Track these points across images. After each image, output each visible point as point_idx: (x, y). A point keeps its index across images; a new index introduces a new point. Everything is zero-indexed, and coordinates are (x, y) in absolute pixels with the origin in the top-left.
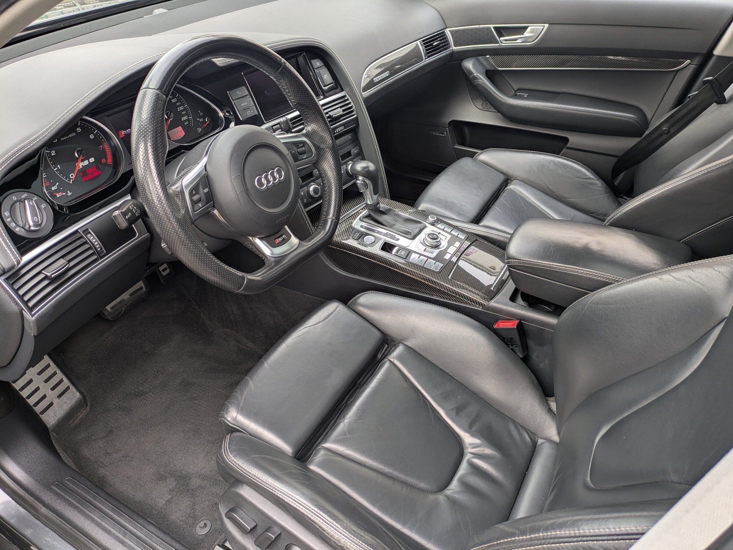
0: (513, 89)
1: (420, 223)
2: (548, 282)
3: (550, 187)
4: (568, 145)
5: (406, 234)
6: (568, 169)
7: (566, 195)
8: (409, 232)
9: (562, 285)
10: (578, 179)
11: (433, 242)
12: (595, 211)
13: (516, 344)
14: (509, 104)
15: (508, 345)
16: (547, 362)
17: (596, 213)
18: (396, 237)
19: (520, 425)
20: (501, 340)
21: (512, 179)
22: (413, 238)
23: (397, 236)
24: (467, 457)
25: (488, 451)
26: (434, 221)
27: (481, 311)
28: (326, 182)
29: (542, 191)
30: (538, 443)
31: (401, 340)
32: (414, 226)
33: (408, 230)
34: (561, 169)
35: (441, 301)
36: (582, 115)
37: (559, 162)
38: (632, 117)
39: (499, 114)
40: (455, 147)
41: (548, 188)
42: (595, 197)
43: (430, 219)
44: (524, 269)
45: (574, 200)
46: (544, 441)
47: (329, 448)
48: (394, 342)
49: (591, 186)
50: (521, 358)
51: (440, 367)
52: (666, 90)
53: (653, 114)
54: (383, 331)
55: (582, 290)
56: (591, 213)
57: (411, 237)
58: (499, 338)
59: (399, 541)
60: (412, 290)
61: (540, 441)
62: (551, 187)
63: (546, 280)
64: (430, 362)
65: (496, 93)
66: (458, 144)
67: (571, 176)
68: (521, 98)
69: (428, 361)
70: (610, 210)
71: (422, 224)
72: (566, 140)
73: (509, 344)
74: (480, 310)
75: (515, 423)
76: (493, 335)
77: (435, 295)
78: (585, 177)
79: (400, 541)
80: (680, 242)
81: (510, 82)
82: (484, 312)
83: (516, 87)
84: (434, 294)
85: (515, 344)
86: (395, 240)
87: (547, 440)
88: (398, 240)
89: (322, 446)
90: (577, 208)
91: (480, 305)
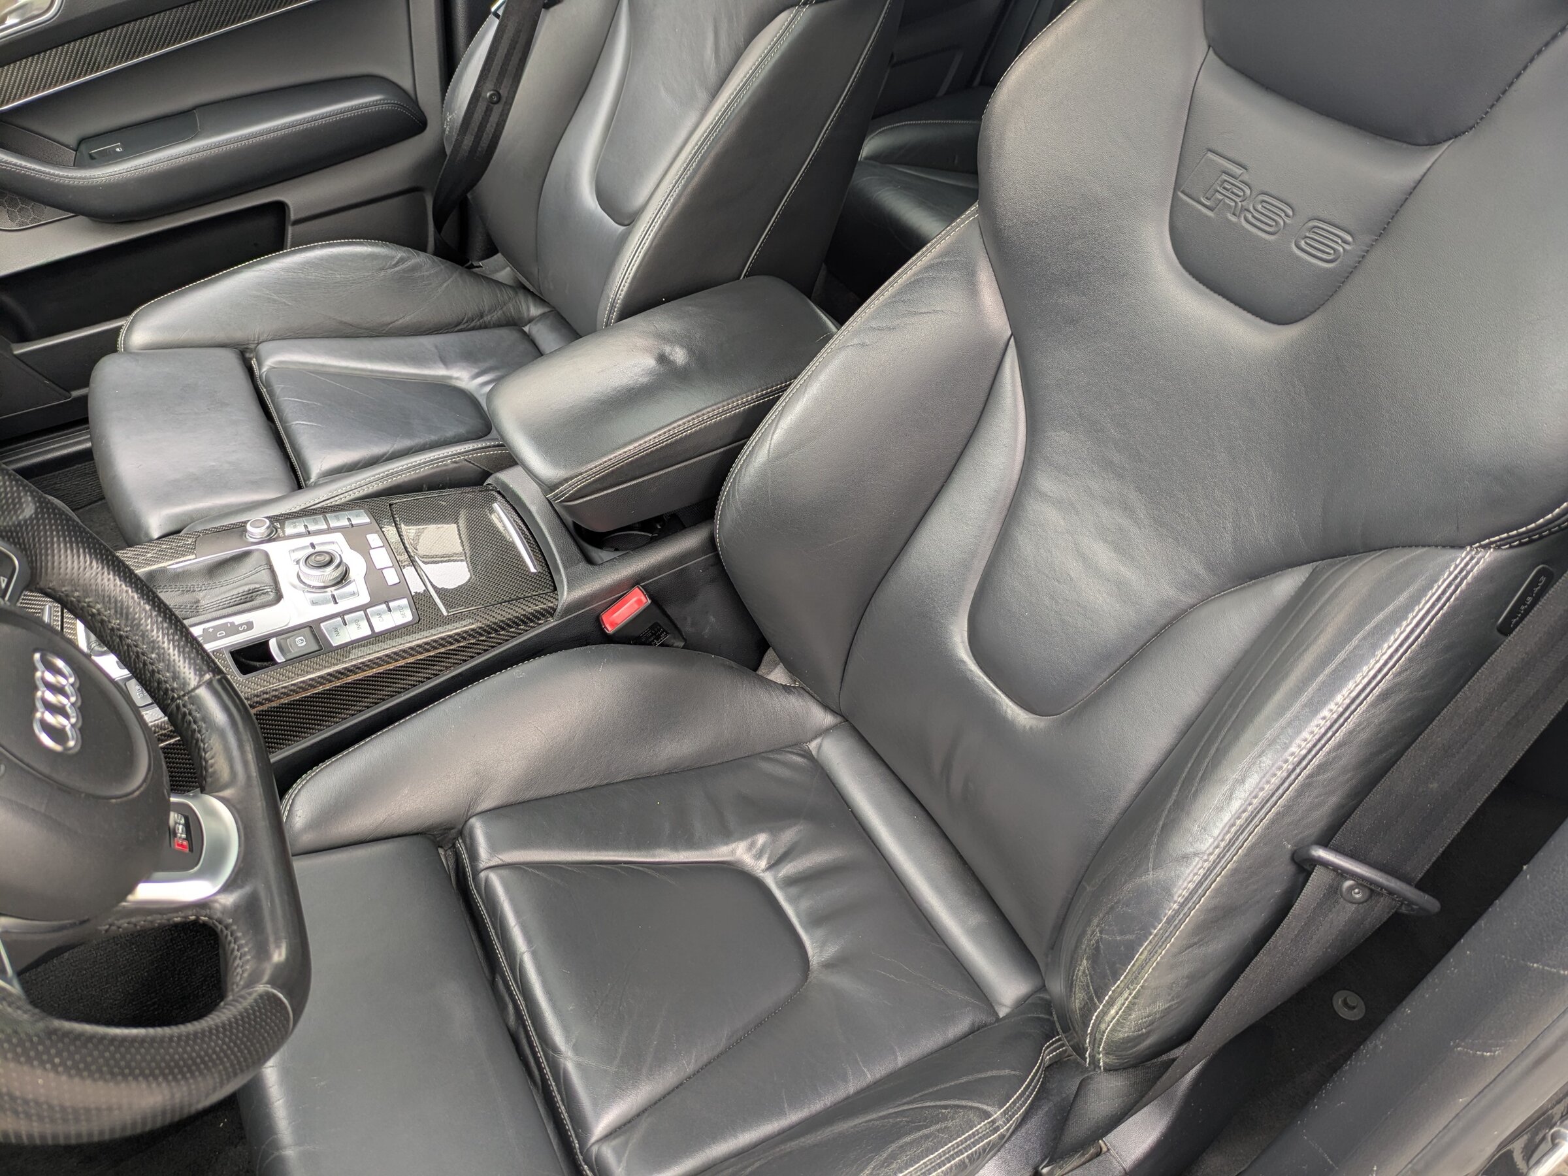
0: (67, 146)
1: (246, 554)
2: (652, 479)
3: (343, 319)
4: (293, 216)
5: (249, 600)
6: (349, 264)
7: (387, 319)
8: (255, 591)
9: (678, 469)
10: (383, 273)
11: (330, 573)
12: (461, 318)
13: (664, 631)
14: (100, 186)
15: (650, 644)
16: (712, 619)
17: (465, 321)
18: (236, 624)
19: (769, 752)
20: (635, 644)
21: (252, 346)
22: (279, 597)
23: (238, 620)
24: (769, 880)
25: (789, 836)
26: (269, 531)
27: (557, 625)
28: (99, 606)
29: (334, 335)
30: (814, 753)
31: (468, 811)
32: (244, 571)
33: (246, 588)
34: (335, 271)
35: (466, 670)
36: (283, 138)
37: (322, 259)
38: (380, 100)
39: (81, 217)
40: (16, 352)
41: (341, 322)
42: (439, 290)
43: (256, 531)
44: (599, 486)
45: (407, 319)
46: (818, 741)
47: (608, 1129)
48: (453, 828)
49: (417, 275)
50: (684, 647)
51: (578, 787)
52: (405, 18)
53: (410, 76)
54: (415, 831)
55: (715, 452)
56: (456, 326)
57: (272, 596)
58: (629, 644)
59: (908, 1103)
60: (384, 700)
61: (813, 746)
62: (347, 319)
63: (646, 478)
64: (553, 796)
65: (44, 172)
66: (13, 342)
67: (367, 274)
68: (109, 158)
69: (549, 797)
70: (483, 301)
71: (256, 555)
72: (280, 208)
73: (653, 641)
74: (554, 626)
75: (762, 755)
76: (620, 647)
77: (441, 671)
78: (393, 263)
79: (905, 1101)
80: (742, 278)
81: (46, 132)
82: (563, 622)
83: (71, 138)
84: (439, 671)
85: (662, 632)
86: (244, 631)
87: (820, 735)
88: (250, 626)
89: (594, 1144)
90: (425, 331)
91: (543, 615)
